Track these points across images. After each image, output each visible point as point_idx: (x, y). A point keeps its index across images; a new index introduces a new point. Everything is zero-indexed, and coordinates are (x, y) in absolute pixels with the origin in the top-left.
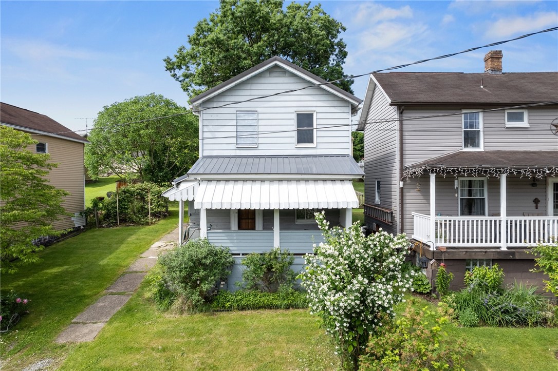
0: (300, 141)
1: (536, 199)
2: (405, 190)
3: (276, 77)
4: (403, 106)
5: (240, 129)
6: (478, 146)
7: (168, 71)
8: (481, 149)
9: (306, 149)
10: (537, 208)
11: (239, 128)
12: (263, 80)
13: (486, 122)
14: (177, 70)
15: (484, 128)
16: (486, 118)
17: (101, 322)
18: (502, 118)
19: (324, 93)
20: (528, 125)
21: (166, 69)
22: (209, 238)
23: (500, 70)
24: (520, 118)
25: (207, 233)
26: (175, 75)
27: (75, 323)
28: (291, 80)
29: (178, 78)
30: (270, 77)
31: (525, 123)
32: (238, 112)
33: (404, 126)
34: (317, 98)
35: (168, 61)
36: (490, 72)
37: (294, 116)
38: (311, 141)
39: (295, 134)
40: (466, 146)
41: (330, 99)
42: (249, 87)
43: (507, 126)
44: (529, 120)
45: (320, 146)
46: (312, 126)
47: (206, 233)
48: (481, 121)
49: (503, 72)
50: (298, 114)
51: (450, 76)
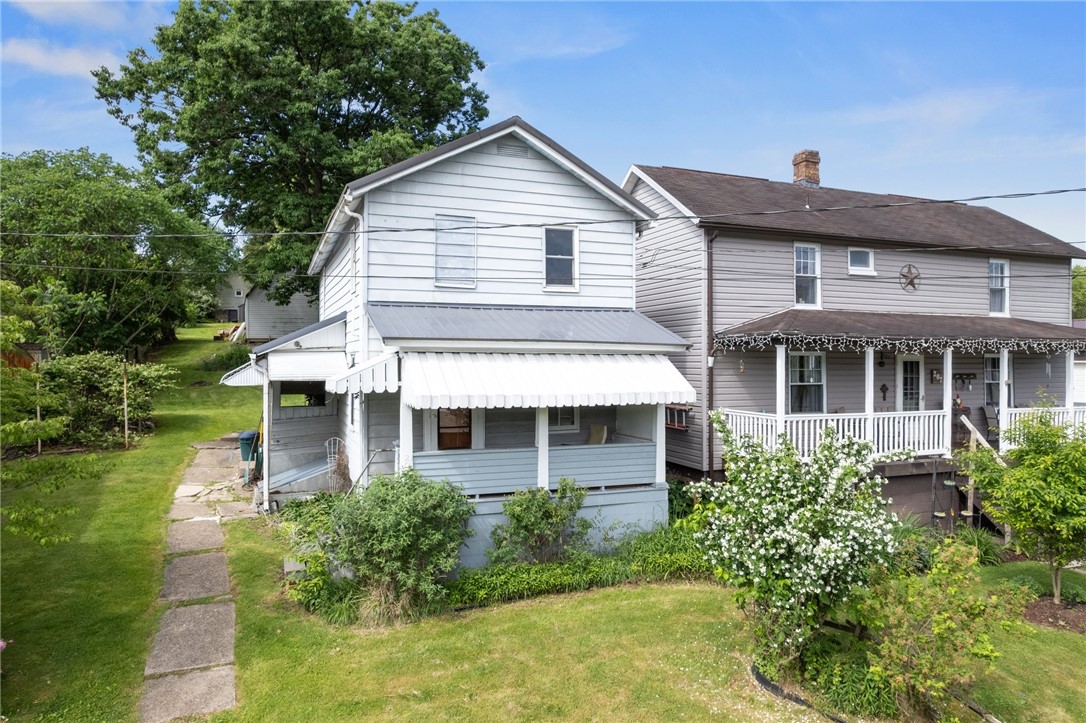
0: (550, 281)
1: (884, 386)
2: (715, 372)
3: (510, 155)
4: (715, 231)
5: (442, 250)
6: (813, 301)
7: (103, 100)
8: (818, 306)
9: (560, 296)
10: (884, 399)
11: (441, 248)
12: (486, 159)
13: (826, 264)
14: (124, 101)
15: (822, 272)
16: (825, 258)
17: (218, 665)
18: (844, 259)
19: (593, 195)
20: (875, 274)
21: (97, 94)
22: (418, 467)
23: (817, 182)
24: (864, 262)
25: (414, 457)
26: (119, 111)
27: (152, 677)
28: (537, 165)
29: (126, 120)
30: (498, 155)
31: (870, 270)
32: (438, 217)
33: (715, 263)
34: (580, 203)
35: (103, 77)
36: (804, 183)
37: (541, 233)
38: (569, 281)
39: (542, 267)
40: (798, 302)
41: (603, 206)
42: (459, 169)
43: (851, 273)
44: (876, 265)
45: (586, 291)
46: (570, 253)
47: (411, 457)
48: (818, 261)
49: (820, 185)
50: (547, 231)
51: (754, 183)
